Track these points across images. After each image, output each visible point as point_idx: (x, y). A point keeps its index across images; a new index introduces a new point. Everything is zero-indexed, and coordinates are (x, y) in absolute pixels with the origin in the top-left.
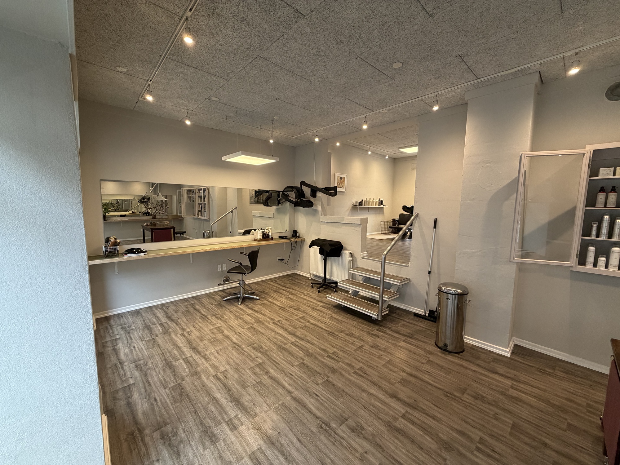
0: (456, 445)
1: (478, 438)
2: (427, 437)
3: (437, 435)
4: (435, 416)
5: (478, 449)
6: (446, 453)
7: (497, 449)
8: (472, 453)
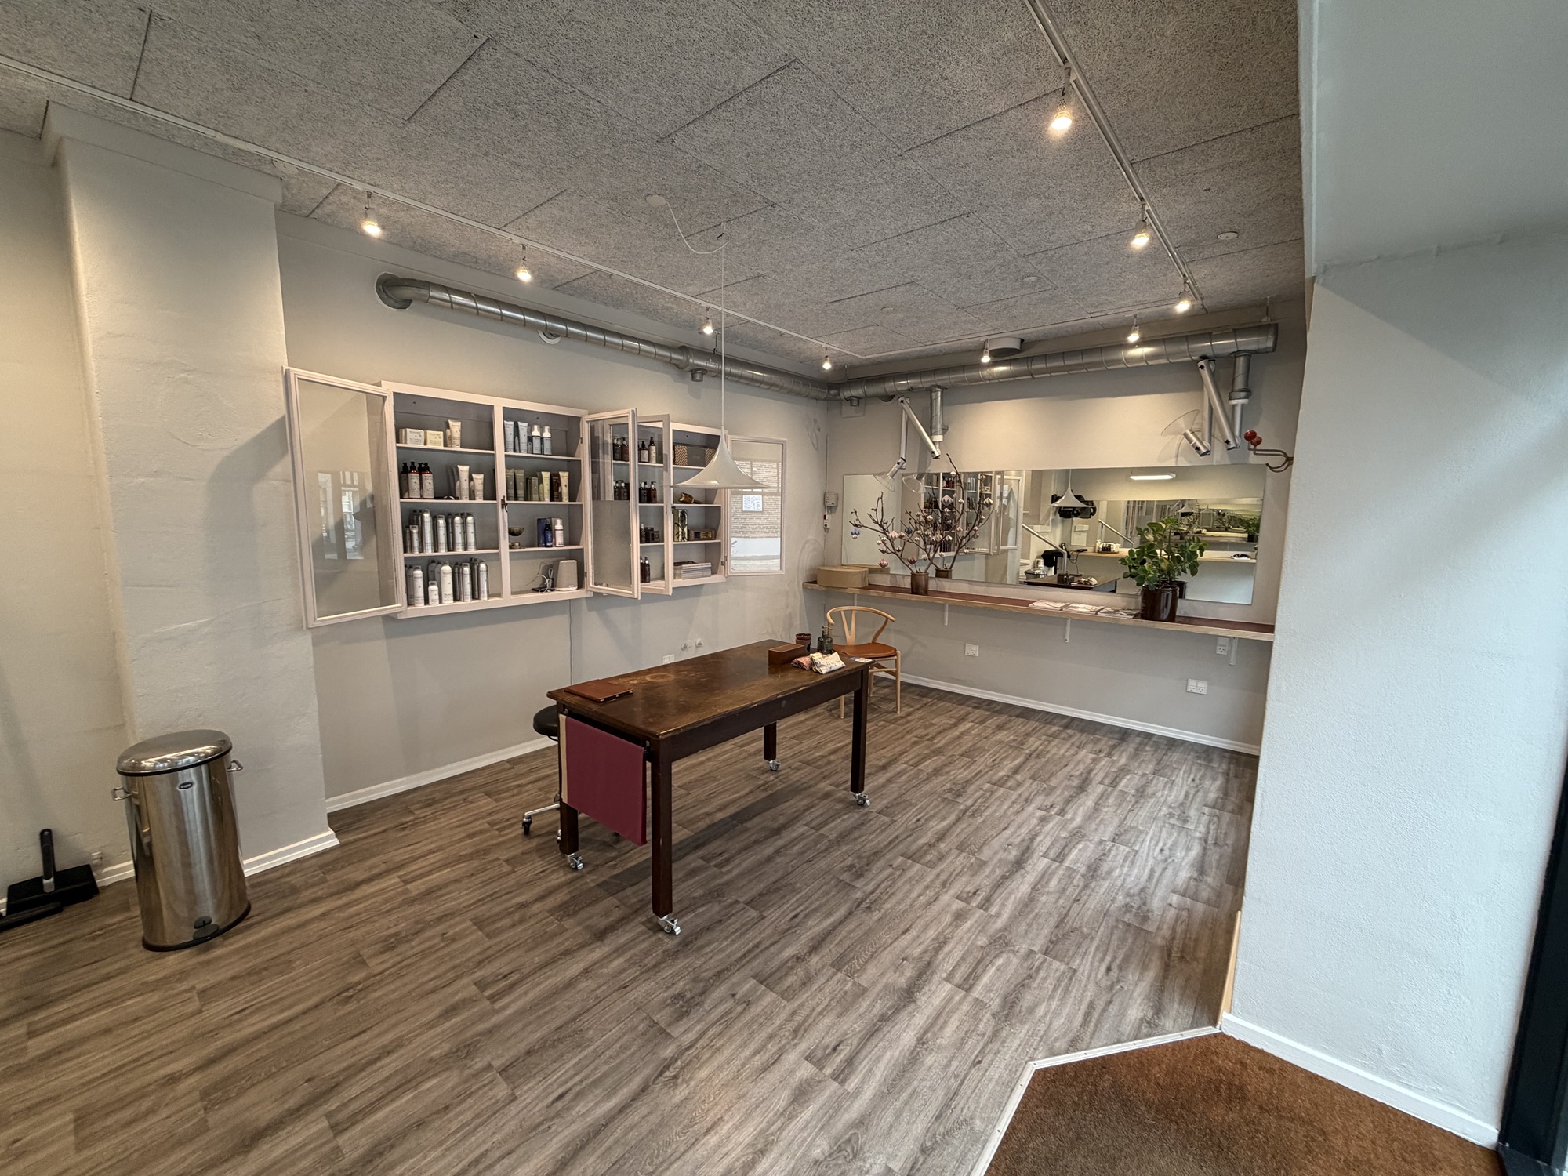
0: (469, 1034)
1: (474, 988)
2: (426, 1086)
3: (431, 1060)
4: (384, 1047)
5: (493, 998)
6: (478, 1060)
7: (505, 970)
8: (496, 1012)
